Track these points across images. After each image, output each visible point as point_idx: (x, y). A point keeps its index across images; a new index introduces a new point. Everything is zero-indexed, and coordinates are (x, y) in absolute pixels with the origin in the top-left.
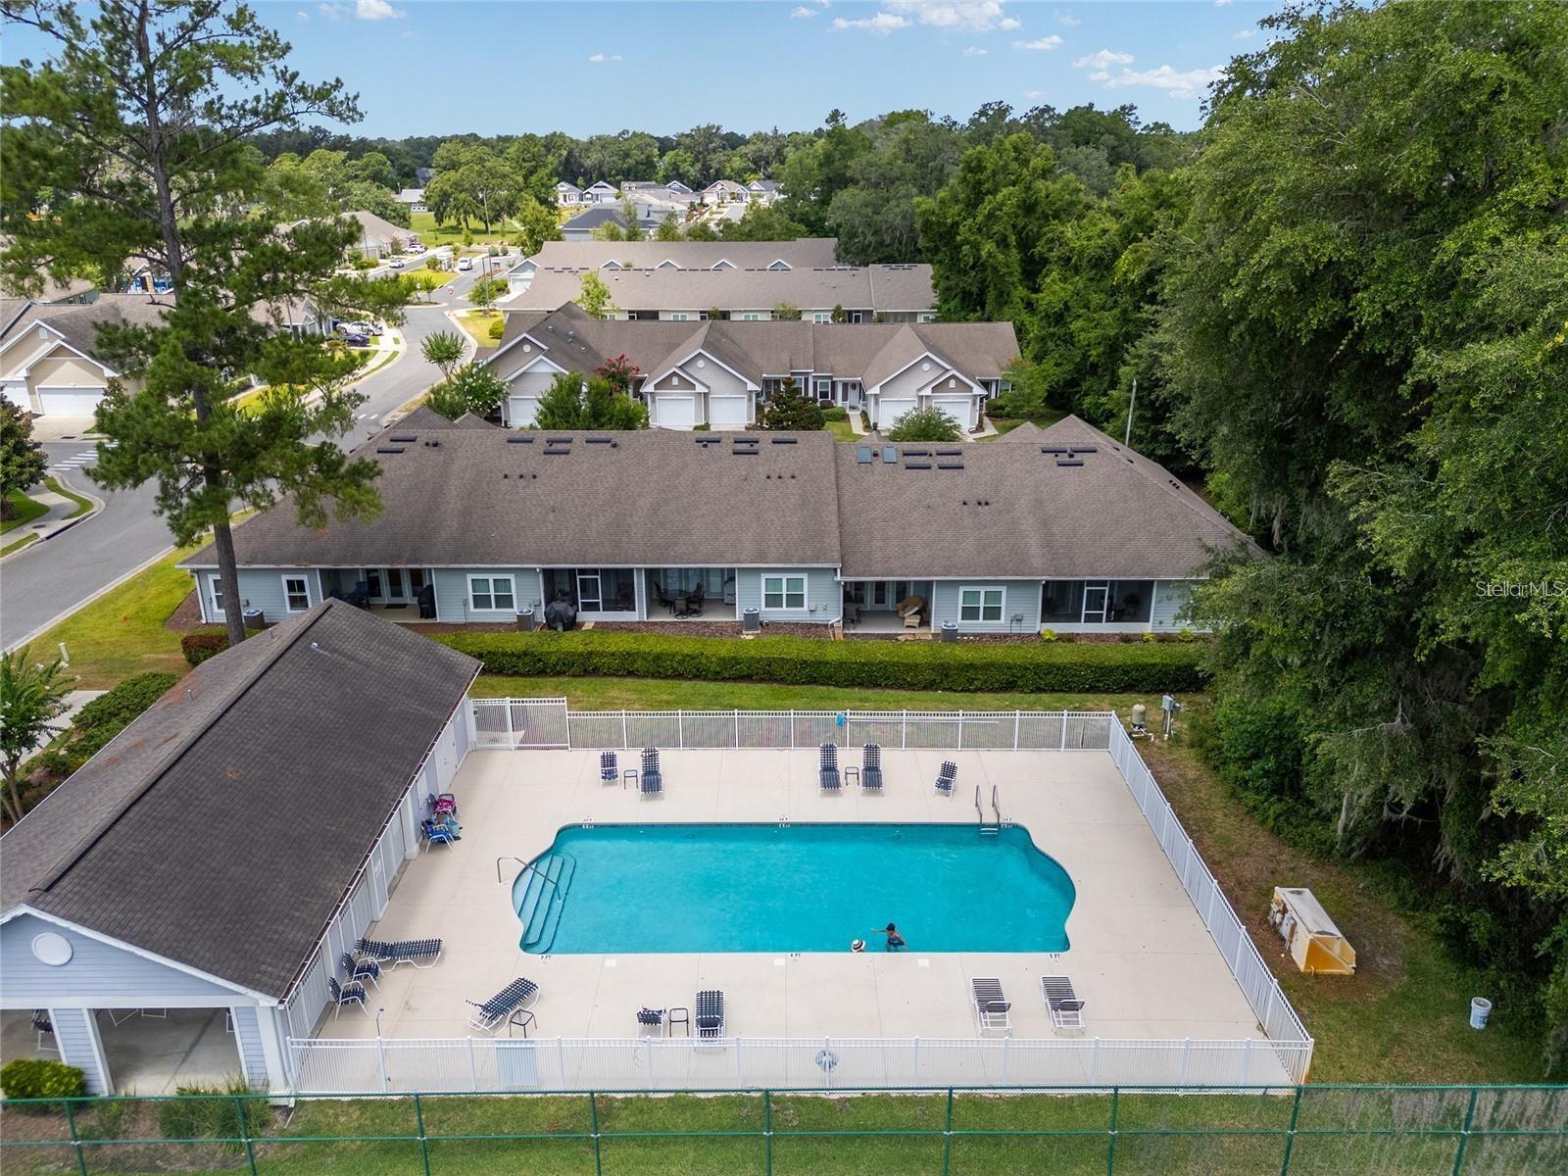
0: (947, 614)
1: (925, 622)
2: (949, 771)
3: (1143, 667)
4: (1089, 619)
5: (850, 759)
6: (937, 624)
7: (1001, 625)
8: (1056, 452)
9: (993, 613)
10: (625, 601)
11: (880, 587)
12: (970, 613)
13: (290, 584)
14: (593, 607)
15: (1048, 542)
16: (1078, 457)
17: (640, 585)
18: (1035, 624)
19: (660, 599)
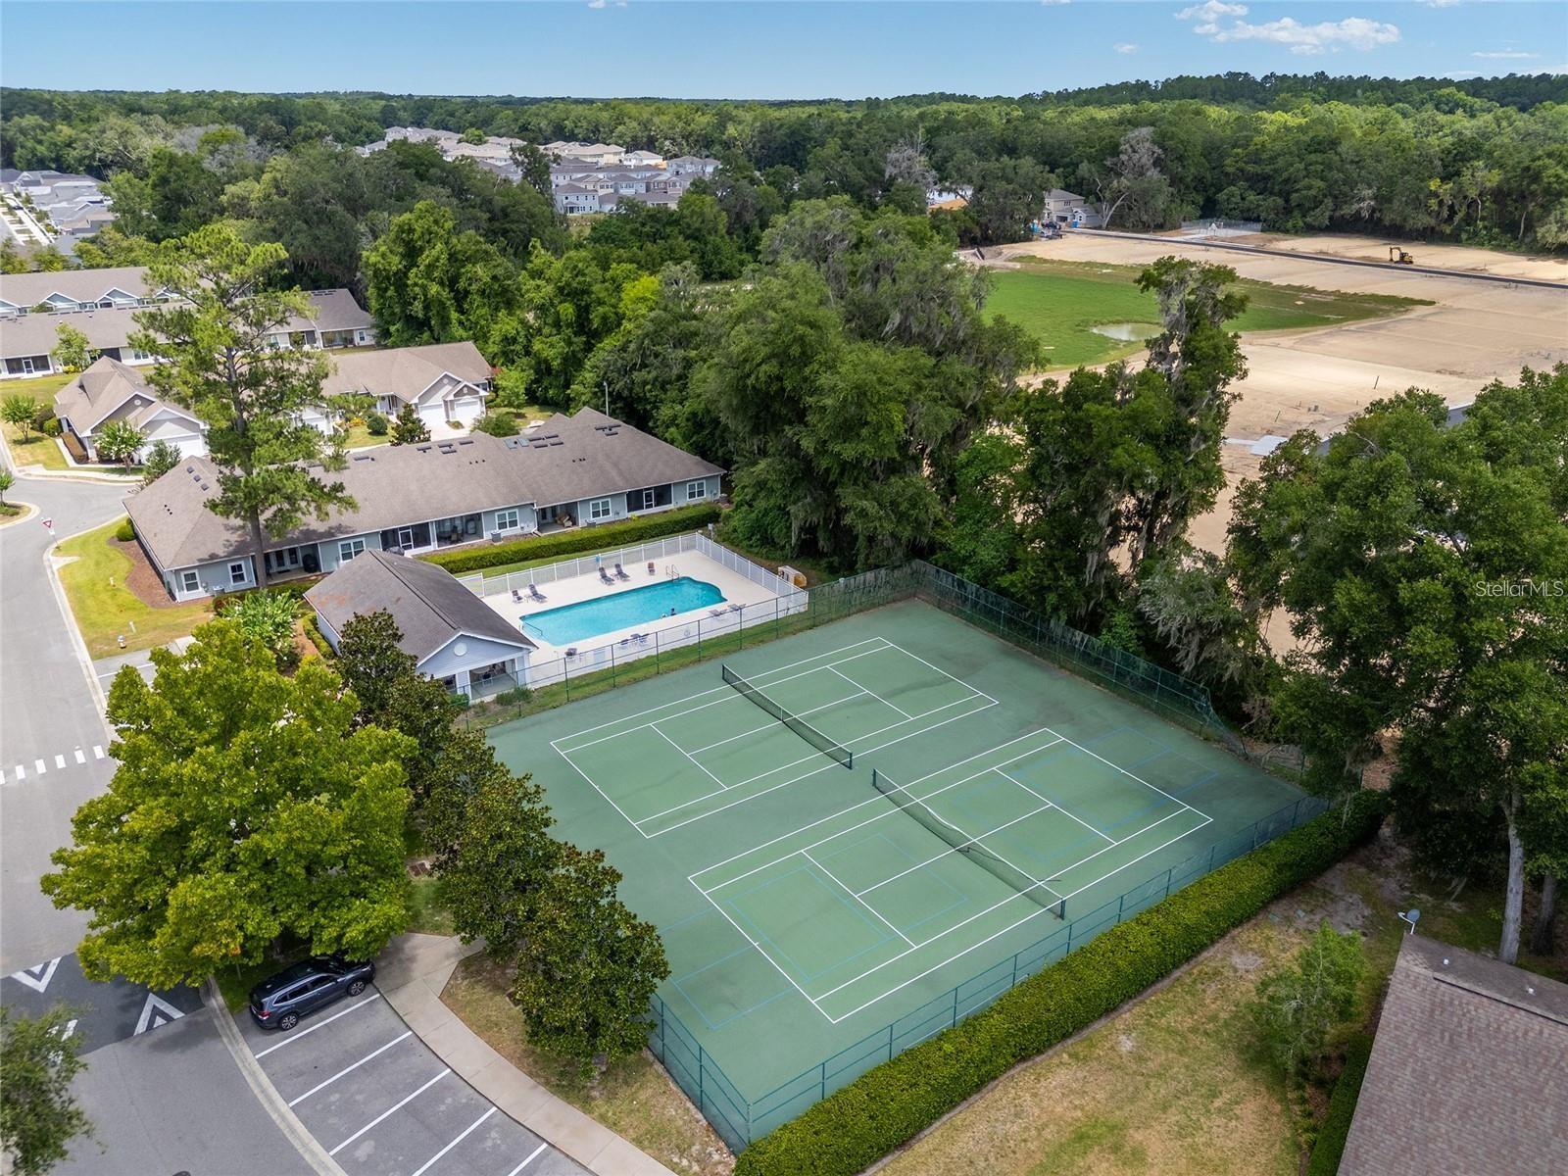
0: (585, 518)
1: (575, 523)
2: (651, 566)
3: (690, 518)
4: (648, 506)
5: (611, 572)
6: (582, 522)
7: (611, 517)
8: (603, 429)
9: (606, 512)
10: (426, 542)
11: (554, 508)
12: (596, 514)
13: (234, 569)
14: (410, 547)
15: (621, 473)
16: (614, 430)
17: (433, 532)
18: (626, 514)
19: (442, 538)
